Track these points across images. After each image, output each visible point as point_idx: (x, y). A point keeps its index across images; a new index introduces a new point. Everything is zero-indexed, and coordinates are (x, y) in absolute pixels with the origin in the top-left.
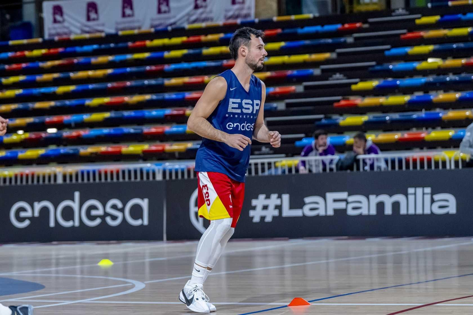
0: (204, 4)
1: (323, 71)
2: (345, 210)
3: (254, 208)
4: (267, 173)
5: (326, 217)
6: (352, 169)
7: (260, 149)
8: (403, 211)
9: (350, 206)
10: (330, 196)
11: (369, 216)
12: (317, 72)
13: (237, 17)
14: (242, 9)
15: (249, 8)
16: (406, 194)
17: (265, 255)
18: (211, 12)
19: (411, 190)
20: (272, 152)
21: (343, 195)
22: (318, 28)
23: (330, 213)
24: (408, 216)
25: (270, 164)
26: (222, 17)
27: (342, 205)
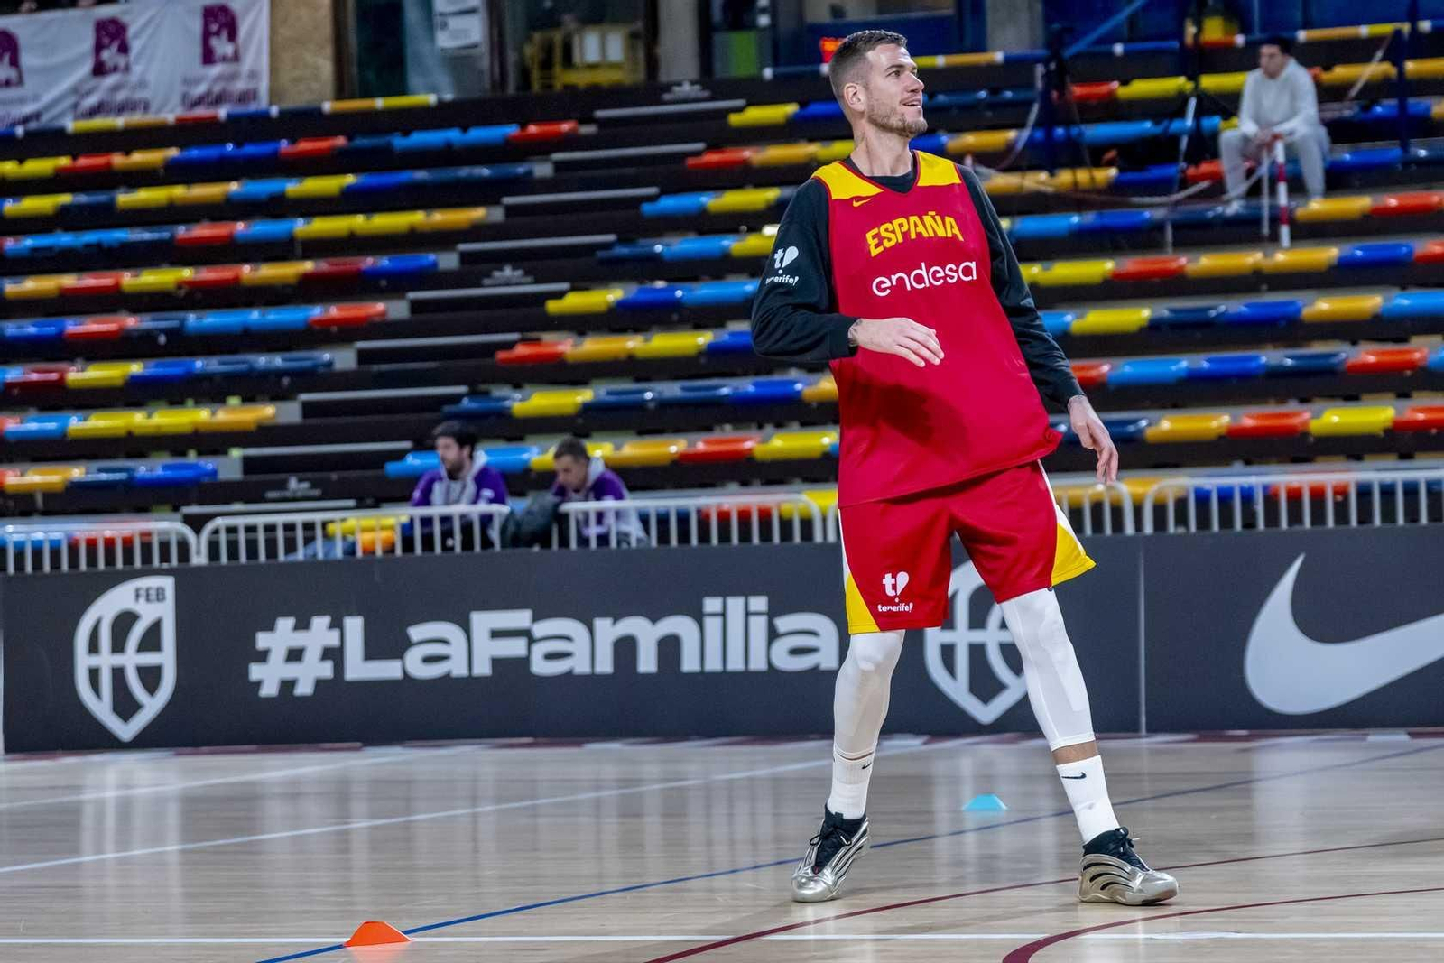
0: (121, 61)
1: (465, 257)
2: (525, 662)
3: (263, 656)
4: (300, 555)
5: (471, 681)
6: (546, 544)
7: (282, 485)
8: (689, 664)
9: (539, 650)
10: (482, 621)
11: (593, 679)
12: (448, 261)
13: (219, 100)
14: (233, 77)
15: (253, 75)
16: (699, 616)
17: (293, 793)
18: (142, 84)
19: (712, 604)
20: (317, 492)
21: (521, 618)
22: (453, 135)
23: (483, 668)
24: (703, 678)
25: (309, 527)
26: (176, 99)
27: (516, 648)
